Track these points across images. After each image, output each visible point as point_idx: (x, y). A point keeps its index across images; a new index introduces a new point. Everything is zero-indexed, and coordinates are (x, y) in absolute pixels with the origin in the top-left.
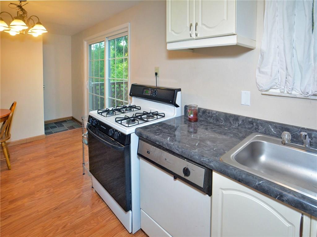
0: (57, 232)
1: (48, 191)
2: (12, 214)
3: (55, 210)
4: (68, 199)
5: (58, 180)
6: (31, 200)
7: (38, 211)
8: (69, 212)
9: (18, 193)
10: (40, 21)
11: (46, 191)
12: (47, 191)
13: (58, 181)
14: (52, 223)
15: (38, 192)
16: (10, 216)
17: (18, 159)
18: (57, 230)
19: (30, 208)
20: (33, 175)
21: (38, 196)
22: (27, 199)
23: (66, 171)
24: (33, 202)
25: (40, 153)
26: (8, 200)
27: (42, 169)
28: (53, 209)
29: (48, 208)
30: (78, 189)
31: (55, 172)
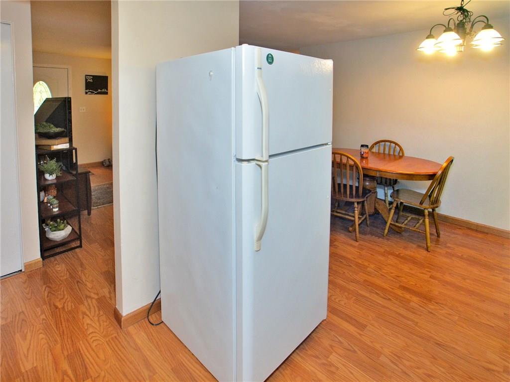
0: (416, 369)
1: (450, 314)
2: (393, 299)
3: (437, 344)
4: (467, 352)
5: (479, 314)
6: (420, 304)
7: (417, 323)
8: (452, 368)
9: (416, 284)
10: (490, 23)
11: (446, 312)
12: (448, 312)
13: (477, 315)
14: (421, 354)
15: (437, 303)
16: (389, 299)
17: (448, 245)
18: (418, 368)
19: (412, 312)
20: (448, 278)
21: (432, 307)
22: (418, 299)
23: (505, 314)
24: (421, 308)
25: (485, 257)
26: (400, 282)
27: (468, 281)
28: (435, 341)
29: (430, 332)
30: (500, 358)
31: (484, 301)
